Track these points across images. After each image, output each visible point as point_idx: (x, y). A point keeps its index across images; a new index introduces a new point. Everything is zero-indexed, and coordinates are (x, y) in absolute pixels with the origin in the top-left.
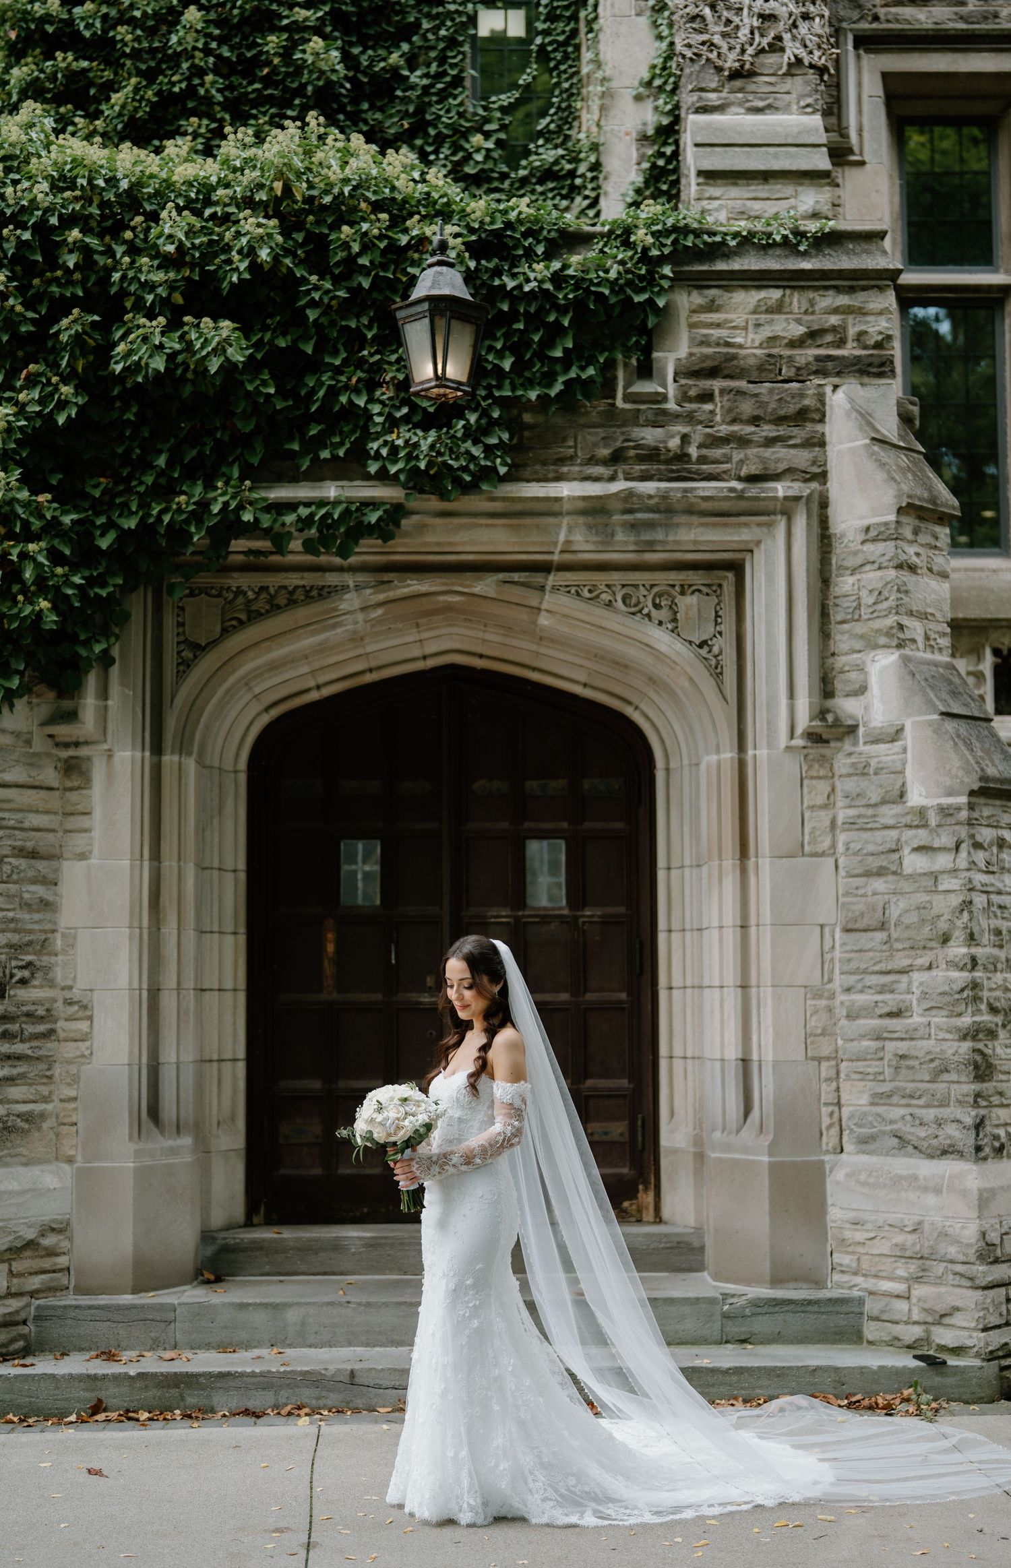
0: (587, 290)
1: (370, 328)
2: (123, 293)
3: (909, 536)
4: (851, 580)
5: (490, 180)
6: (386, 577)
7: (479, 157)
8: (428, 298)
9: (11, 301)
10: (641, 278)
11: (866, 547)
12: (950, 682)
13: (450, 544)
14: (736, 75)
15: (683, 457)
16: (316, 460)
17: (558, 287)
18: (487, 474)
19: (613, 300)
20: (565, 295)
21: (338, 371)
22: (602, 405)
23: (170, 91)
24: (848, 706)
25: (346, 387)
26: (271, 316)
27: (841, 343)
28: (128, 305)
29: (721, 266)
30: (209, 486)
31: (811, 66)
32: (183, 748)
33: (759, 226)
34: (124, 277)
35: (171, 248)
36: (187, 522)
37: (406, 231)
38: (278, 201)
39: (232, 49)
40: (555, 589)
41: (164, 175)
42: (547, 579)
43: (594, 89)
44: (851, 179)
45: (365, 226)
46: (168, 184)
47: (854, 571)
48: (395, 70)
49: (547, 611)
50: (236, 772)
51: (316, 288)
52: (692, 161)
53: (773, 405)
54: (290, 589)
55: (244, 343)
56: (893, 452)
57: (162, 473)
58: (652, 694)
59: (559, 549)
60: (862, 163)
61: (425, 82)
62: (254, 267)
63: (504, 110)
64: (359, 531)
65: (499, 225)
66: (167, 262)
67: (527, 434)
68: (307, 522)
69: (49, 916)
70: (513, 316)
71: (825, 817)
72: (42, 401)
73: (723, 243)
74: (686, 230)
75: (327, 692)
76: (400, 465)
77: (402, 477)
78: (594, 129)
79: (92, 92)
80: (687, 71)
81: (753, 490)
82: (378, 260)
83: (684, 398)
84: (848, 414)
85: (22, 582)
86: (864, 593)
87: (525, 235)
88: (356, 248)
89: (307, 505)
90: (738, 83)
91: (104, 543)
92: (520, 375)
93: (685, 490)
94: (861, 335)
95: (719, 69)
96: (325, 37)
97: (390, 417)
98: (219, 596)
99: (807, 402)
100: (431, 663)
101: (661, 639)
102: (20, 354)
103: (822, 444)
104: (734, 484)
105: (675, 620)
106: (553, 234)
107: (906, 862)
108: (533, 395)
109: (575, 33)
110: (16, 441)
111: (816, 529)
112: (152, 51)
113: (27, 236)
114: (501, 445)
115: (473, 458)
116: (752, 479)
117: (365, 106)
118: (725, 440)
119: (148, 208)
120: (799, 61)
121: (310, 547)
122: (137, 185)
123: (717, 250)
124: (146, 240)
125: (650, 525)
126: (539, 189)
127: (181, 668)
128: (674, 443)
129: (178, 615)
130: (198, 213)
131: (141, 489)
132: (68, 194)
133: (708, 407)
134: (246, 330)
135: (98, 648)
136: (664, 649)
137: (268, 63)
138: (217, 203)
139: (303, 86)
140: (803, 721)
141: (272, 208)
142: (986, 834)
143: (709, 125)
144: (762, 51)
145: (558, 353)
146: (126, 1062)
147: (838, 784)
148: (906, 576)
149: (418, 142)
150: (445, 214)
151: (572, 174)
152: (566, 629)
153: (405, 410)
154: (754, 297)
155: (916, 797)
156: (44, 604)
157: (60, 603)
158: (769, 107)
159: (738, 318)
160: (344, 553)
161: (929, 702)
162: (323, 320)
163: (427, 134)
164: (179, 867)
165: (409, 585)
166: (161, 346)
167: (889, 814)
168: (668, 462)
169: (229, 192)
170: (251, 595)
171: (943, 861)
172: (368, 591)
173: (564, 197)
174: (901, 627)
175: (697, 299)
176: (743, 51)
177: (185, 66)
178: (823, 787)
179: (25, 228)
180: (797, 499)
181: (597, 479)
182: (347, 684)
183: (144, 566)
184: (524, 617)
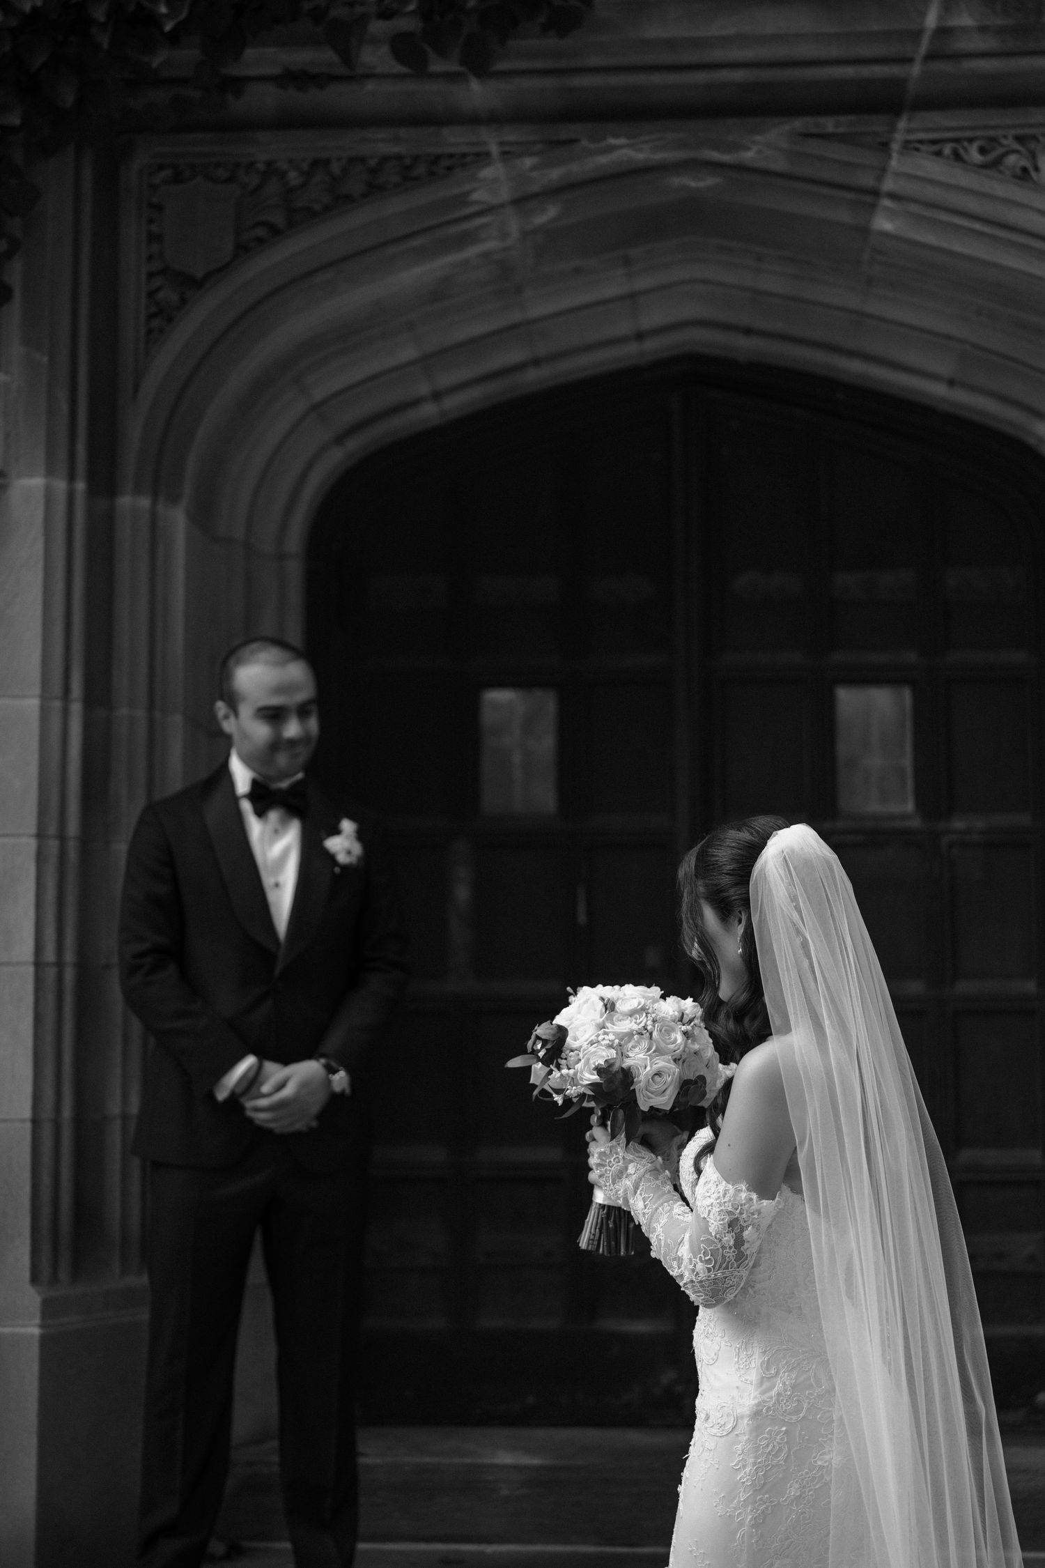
6: (565, 131)
13: (697, 43)
32: (159, 483)
40: (910, 147)
42: (893, 128)
49: (893, 196)
50: (281, 557)
54: (373, 162)
59: (924, 46)
75: (450, 406)
98: (228, 181)
100: (652, 346)
127: (156, 323)
129: (151, 221)
146: (27, 1113)
152: (931, 239)
160: (478, 64)
164: (151, 722)
165: (612, 148)
170: (293, 177)
172: (528, 162)
182: (491, 388)
183: (68, 97)
184: (844, 216)
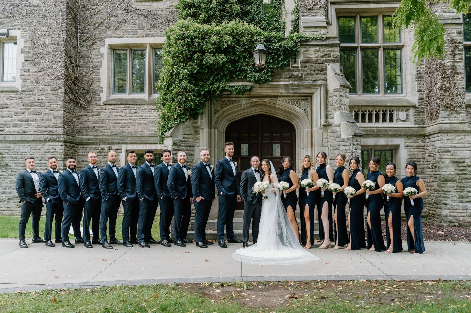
0: (285, 48)
1: (247, 55)
2: (205, 50)
3: (342, 91)
4: (331, 98)
5: (265, 29)
6: (250, 98)
7: (264, 25)
8: (259, 50)
9: (186, 52)
10: (295, 46)
11: (334, 93)
12: (349, 116)
13: (261, 93)
14: (310, 9)
15: (302, 77)
16: (238, 78)
17: (280, 48)
18: (268, 80)
19: (290, 50)
20: (281, 49)
21: (242, 63)
22: (288, 68)
23: (211, 15)
24: (330, 121)
25: (243, 66)
26: (230, 53)
27: (330, 57)
28: (206, 52)
29: (309, 43)
30: (220, 83)
31: (323, 8)
32: (215, 128)
33: (315, 36)
34: (205, 47)
35: (213, 42)
36: (216, 89)
37: (254, 38)
38: (231, 33)
39: (221, 7)
40: (279, 100)
41: (212, 29)
43: (284, 13)
44: (330, 28)
45: (247, 37)
46: (213, 31)
47: (332, 97)
48: (249, 10)
49: (278, 104)
50: (223, 132)
51: (238, 48)
52: (302, 25)
53: (318, 68)
54: (233, 101)
55: (226, 58)
56: (339, 76)
57: (212, 81)
58: (296, 119)
59: (280, 93)
60: (332, 25)
61: (254, 12)
62: (228, 45)
63: (268, 17)
64: (245, 91)
65: (270, 37)
66: (213, 44)
67: (274, 73)
68: (236, 89)
69: (193, 157)
70: (272, 53)
71: (326, 140)
72: (191, 69)
73: (309, 39)
74: (302, 37)
75: (239, 118)
76: (253, 79)
77: (253, 81)
78: (284, 20)
79: (197, 15)
80: (301, 9)
81: (314, 83)
82: (249, 43)
83: (302, 67)
84: (331, 69)
85: (188, 100)
86: (334, 101)
87: (274, 39)
88: (245, 41)
89: (236, 86)
90: (310, 11)
91: (202, 93)
92: (273, 63)
93: (302, 83)
94: (333, 55)
95: (307, 9)
96: (237, 5)
97: (251, 71)
98: (221, 102)
99: (324, 67)
100: (257, 113)
101: (298, 109)
102: (188, 61)
103: (326, 75)
104: (311, 82)
105: (300, 106)
106: (279, 38)
107: (341, 148)
108: (276, 66)
109: (280, 3)
110: (188, 76)
111: (325, 90)
112: (207, 8)
113: (189, 40)
114: (270, 75)
115: (265, 78)
116: (314, 81)
117: (244, 16)
118: (309, 74)
119: (209, 35)
120: (321, 7)
121: (237, 93)
122: (208, 31)
123: (308, 41)
124: (209, 40)
125: (296, 89)
126: (274, 30)
127: (215, 114)
128: (300, 75)
129: (214, 105)
130: (218, 36)
131: (208, 84)
132: (196, 33)
133: (306, 68)
134: (226, 56)
135: (201, 111)
136: (298, 111)
137: (227, 9)
138: (221, 34)
139: (233, 13)
140: (323, 123)
141: (231, 35)
142: (355, 143)
143: (305, 18)
144: (314, 5)
145: (280, 59)
147: (329, 134)
148: (341, 98)
149: (253, 23)
150: (260, 35)
151: (280, 28)
152: (281, 107)
153: (253, 69)
154: (315, 49)
155: (343, 137)
156: (192, 104)
157: (195, 103)
158: (316, 15)
159: (311, 52)
160: (243, 94)
161: (345, 119)
162: (240, 54)
163: (254, 21)
164: (214, 149)
165: (253, 100)
166: (212, 59)
167: (338, 139)
168: (299, 78)
169: (223, 32)
170: (226, 102)
171: (348, 147)
172: (246, 101)
173: (278, 32)
174: (340, 107)
175: (304, 49)
176: (311, 5)
177: (213, 10)
178: (326, 135)
179: (189, 39)
180: (322, 84)
181: (287, 81)
182: (242, 117)
183: (209, 97)
184: (274, 105)
